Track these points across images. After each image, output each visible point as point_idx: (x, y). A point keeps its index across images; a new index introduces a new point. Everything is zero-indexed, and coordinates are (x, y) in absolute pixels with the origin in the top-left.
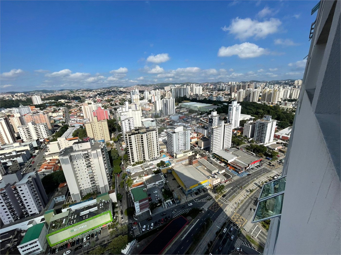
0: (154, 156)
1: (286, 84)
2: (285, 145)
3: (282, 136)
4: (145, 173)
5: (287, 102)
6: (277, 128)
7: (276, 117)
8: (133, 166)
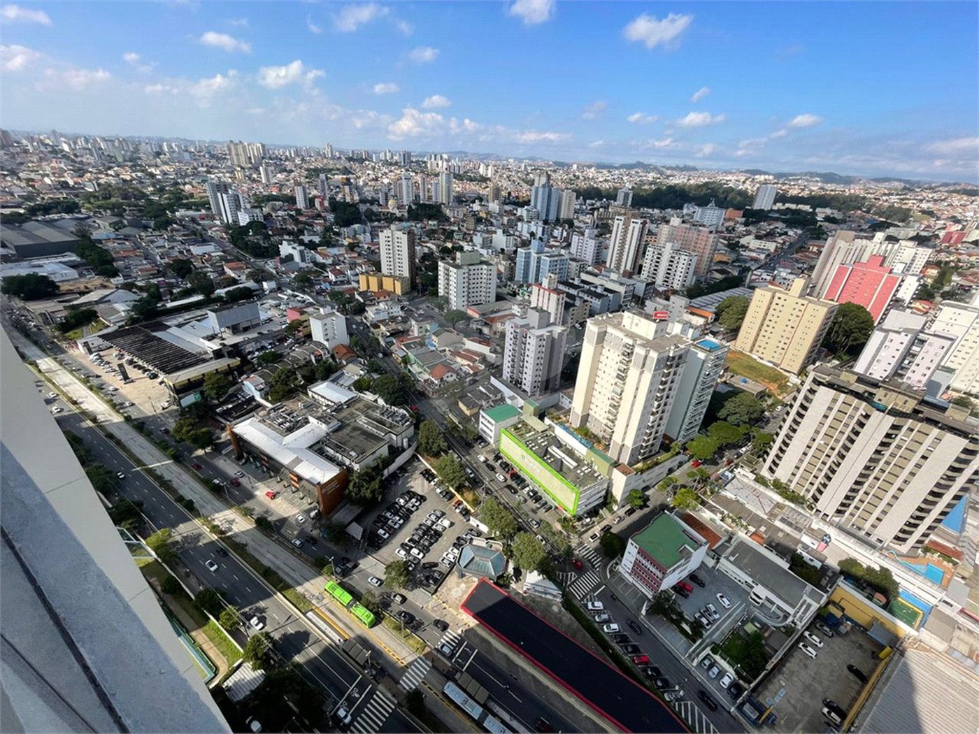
0: (874, 526)
4: (763, 529)
8: (756, 480)
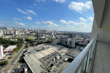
1: (3, 29)
2: (10, 54)
3: (8, 51)
5: (6, 35)
6: (4, 48)
7: (2, 43)
